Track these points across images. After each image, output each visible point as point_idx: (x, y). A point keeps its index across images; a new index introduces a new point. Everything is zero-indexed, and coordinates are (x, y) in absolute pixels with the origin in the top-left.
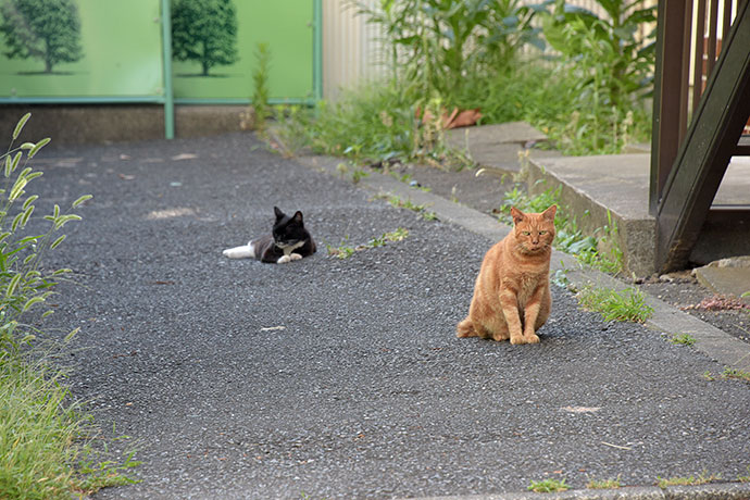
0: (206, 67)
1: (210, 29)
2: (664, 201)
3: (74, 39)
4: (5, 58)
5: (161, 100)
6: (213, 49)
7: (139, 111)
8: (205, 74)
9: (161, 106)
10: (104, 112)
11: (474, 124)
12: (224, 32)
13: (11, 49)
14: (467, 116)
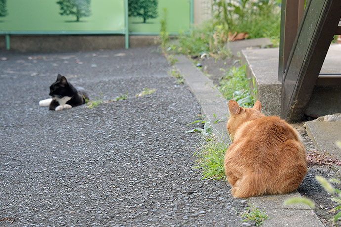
0: (145, 19)
1: (147, 4)
2: (287, 71)
3: (88, 7)
4: (60, 16)
5: (123, 32)
6: (148, 12)
7: (115, 37)
8: (145, 22)
9: (123, 35)
10: (101, 38)
11: (243, 39)
12: (153, 5)
13: (62, 11)
14: (240, 36)
